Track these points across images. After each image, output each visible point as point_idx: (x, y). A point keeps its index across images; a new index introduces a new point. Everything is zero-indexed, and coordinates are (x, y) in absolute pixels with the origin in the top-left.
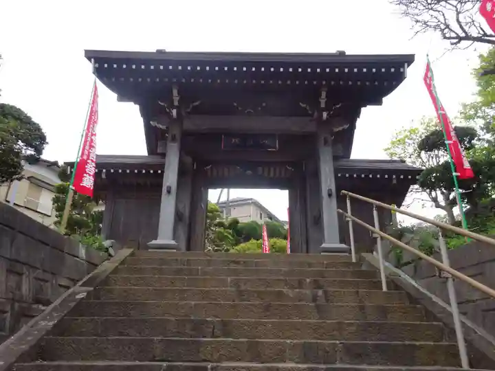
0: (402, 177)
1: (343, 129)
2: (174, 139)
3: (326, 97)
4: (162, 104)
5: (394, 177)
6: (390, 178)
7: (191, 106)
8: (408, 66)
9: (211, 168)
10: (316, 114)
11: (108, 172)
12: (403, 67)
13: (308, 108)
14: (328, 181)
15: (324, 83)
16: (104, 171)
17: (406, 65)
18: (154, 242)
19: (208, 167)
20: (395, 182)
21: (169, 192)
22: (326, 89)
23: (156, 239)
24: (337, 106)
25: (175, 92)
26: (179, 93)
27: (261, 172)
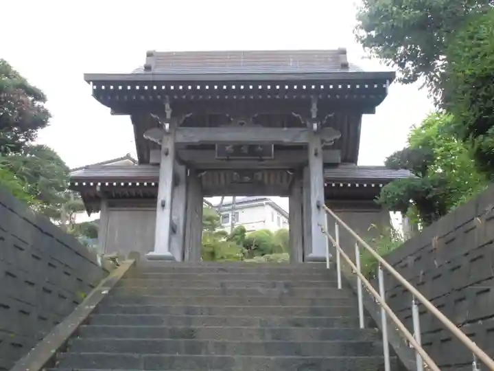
2: (167, 152)
3: (318, 107)
4: (154, 116)
7: (183, 118)
8: (390, 82)
9: (206, 174)
10: (308, 124)
11: (103, 185)
12: (385, 83)
13: (300, 118)
15: (312, 97)
16: (99, 184)
17: (388, 82)
18: (151, 254)
19: (203, 174)
21: (163, 206)
22: (316, 101)
23: (153, 251)
24: (330, 116)
25: (167, 106)
26: (171, 106)
27: (260, 178)
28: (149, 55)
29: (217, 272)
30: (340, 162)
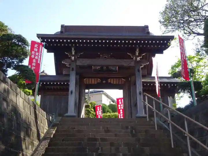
0: (172, 85)
1: (146, 65)
2: (73, 69)
3: (139, 51)
4: (67, 53)
5: (169, 85)
6: (167, 85)
7: (80, 54)
9: (86, 79)
10: (134, 58)
12: (170, 41)
13: (131, 55)
14: (139, 88)
15: (137, 46)
16: (41, 83)
17: (171, 40)
18: (66, 114)
19: (85, 79)
20: (169, 87)
21: (72, 93)
22: (138, 48)
23: (67, 113)
24: (143, 54)
25: (73, 49)
26: (75, 49)
27: (109, 82)
28: (62, 26)
29: (100, 122)
30: (146, 74)
